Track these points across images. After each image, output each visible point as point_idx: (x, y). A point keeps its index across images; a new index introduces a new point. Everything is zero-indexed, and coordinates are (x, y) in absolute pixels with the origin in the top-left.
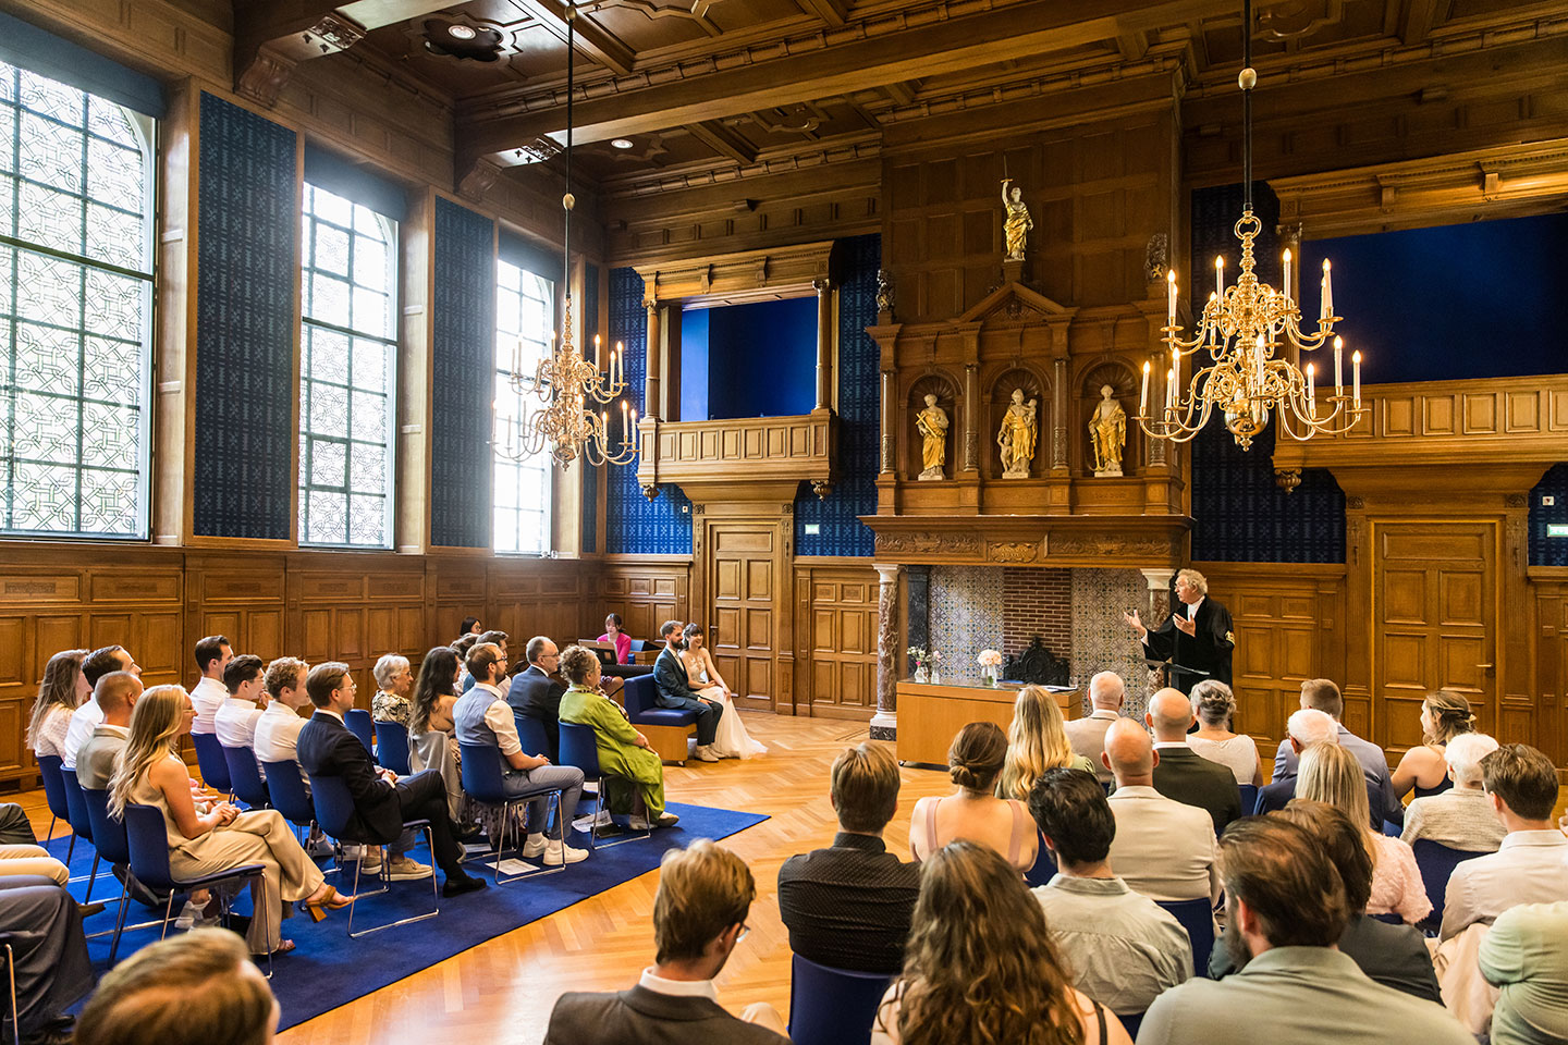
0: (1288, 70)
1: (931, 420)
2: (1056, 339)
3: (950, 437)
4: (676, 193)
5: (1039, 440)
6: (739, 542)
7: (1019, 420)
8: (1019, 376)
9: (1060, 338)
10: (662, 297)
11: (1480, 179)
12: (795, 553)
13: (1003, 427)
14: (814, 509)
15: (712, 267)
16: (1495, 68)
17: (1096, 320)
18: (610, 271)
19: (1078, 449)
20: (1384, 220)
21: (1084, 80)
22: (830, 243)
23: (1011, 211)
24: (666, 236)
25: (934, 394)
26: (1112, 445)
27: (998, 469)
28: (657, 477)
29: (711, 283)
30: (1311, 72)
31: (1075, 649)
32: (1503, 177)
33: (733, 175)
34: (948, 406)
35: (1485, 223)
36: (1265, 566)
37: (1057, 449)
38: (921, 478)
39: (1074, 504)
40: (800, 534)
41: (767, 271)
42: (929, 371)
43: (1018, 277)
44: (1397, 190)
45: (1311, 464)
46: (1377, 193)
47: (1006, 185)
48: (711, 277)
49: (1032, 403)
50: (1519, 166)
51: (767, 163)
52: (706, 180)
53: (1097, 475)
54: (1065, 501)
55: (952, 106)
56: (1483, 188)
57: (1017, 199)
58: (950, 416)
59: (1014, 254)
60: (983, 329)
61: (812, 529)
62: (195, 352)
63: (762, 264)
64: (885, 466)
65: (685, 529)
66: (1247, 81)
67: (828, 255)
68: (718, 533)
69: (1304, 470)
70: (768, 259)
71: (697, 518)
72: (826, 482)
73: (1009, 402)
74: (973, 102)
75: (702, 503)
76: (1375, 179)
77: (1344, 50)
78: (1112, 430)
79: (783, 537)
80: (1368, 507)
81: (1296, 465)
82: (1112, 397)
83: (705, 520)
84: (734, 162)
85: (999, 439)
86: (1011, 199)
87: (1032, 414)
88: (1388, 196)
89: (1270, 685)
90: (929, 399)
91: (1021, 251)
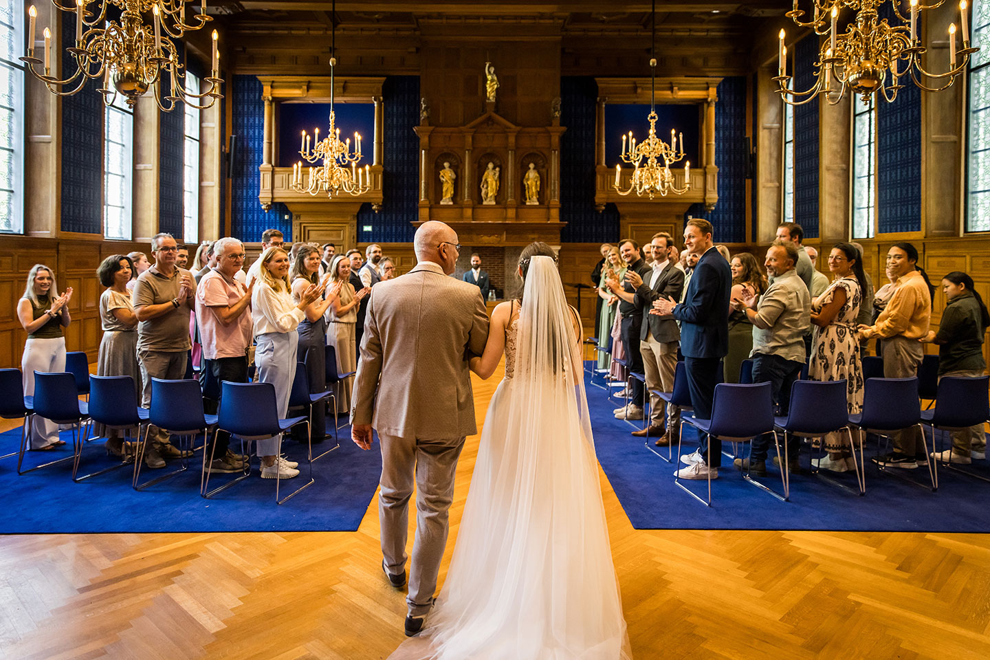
0: (602, 30)
1: (447, 175)
2: (510, 140)
3: (457, 183)
4: (282, 36)
5: (500, 187)
6: (322, 235)
7: (491, 177)
8: (490, 156)
9: (512, 140)
10: (274, 96)
11: (671, 89)
12: (358, 241)
13: (483, 180)
14: (369, 218)
15: (309, 82)
16: (676, 45)
17: (528, 133)
18: (233, 75)
19: (519, 191)
20: (636, 100)
21: (522, 21)
22: (384, 79)
23: (489, 77)
24: (273, 59)
25: (448, 162)
26: (534, 190)
27: (481, 201)
28: (273, 198)
29: (308, 91)
30: (610, 33)
31: (506, 285)
32: (680, 89)
33: (321, 32)
34: (456, 168)
35: (669, 105)
36: (588, 244)
37: (510, 191)
38: (442, 203)
39: (517, 217)
40: (360, 231)
41: (345, 88)
42: (445, 150)
43: (493, 110)
44: (642, 89)
45: (610, 201)
46: (635, 89)
47: (487, 65)
48: (309, 88)
49: (497, 169)
50: (684, 86)
51: (344, 29)
52: (304, 32)
53: (528, 204)
54: (514, 216)
55: (459, 21)
56: (672, 92)
57: (492, 72)
58: (456, 173)
59: (491, 98)
60: (475, 132)
61: (368, 228)
62: (61, 120)
63: (342, 84)
64: (423, 197)
65: (287, 229)
66: (653, 64)
67: (382, 85)
68: (309, 231)
69: (607, 204)
70: (346, 82)
71: (295, 223)
72: (381, 204)
73: (486, 168)
74: (468, 21)
75: (299, 213)
76: (635, 83)
77: (623, 27)
78: (534, 183)
79: (350, 233)
80: (628, 219)
81: (604, 201)
82: (534, 169)
83: (301, 223)
84: (325, 26)
85: (481, 186)
86: (489, 72)
87: (497, 174)
88: (639, 91)
89: (590, 296)
90: (446, 165)
91: (494, 97)
